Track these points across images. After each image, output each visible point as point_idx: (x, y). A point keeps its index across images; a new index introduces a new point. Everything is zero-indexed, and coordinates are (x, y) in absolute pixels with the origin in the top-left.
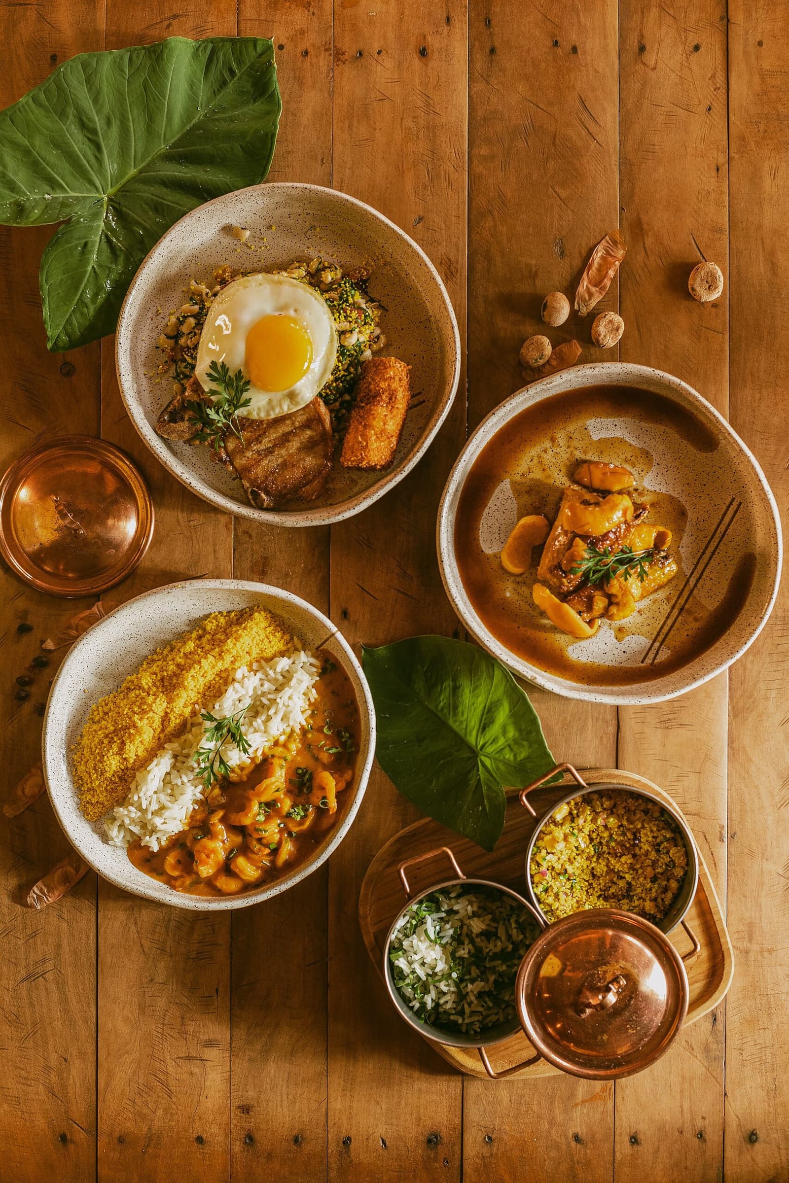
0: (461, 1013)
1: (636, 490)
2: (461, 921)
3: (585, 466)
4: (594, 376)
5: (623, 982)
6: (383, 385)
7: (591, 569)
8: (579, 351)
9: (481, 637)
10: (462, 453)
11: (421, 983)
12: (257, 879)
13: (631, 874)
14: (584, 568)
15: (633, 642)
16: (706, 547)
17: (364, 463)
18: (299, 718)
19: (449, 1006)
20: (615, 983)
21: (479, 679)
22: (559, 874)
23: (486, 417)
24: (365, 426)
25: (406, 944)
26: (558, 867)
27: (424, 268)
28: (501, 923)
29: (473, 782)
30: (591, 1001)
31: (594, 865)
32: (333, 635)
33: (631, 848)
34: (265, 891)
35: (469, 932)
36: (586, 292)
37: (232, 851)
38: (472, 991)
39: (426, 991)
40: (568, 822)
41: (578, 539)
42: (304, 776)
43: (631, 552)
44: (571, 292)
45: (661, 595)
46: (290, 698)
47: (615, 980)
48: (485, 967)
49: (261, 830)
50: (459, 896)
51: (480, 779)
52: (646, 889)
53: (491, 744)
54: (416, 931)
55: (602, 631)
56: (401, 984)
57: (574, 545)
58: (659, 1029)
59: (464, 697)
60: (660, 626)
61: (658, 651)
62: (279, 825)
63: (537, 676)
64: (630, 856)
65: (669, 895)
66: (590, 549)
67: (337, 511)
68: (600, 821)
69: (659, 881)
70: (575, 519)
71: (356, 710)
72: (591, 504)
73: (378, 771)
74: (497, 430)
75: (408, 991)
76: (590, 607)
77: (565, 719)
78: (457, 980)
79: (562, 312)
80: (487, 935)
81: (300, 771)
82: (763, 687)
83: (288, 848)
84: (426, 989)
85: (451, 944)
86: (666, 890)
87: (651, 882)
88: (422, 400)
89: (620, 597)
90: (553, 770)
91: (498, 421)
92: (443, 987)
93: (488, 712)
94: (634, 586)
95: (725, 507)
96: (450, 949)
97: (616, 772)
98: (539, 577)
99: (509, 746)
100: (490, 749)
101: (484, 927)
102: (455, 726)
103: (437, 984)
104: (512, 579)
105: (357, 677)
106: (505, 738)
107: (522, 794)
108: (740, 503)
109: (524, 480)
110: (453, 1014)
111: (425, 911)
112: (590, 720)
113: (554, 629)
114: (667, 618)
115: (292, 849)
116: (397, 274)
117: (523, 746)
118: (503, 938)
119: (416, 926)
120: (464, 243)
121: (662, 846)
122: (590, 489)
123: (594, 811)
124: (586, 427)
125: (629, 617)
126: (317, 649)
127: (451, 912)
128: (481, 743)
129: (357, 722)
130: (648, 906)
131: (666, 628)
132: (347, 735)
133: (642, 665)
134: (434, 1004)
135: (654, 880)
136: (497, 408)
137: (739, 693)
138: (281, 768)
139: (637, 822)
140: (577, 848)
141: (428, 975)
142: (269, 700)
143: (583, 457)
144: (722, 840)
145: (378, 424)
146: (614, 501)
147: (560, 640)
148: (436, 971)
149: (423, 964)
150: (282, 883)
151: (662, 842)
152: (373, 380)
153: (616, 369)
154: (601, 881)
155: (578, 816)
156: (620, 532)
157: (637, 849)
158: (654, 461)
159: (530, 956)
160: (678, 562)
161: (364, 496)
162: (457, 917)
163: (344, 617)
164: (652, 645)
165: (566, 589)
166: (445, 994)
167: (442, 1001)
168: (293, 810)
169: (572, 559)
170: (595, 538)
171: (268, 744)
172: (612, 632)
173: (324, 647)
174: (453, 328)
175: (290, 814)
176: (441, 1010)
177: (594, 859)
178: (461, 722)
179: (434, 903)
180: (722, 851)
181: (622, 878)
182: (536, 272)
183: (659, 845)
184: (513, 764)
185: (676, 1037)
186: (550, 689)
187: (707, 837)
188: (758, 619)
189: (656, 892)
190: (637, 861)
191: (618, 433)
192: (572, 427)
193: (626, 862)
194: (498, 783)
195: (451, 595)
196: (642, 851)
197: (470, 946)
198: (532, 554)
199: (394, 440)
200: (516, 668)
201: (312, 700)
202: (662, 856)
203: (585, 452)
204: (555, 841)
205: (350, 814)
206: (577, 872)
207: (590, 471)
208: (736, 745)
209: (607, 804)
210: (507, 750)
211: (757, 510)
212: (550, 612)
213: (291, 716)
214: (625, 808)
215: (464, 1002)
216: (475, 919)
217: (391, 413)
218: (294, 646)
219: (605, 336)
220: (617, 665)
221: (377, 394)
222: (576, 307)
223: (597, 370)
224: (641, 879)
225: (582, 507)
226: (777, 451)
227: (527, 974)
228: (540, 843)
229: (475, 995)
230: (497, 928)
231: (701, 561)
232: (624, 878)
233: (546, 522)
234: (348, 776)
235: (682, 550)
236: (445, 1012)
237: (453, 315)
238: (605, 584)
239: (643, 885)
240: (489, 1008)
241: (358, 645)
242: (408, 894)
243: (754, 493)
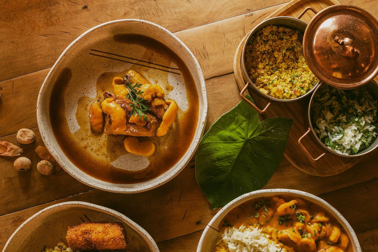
0: (372, 111)
1: (99, 101)
2: (329, 124)
3: (93, 128)
4: (48, 136)
5: (337, 38)
6: (81, 239)
7: (142, 111)
8: (39, 147)
9: (191, 154)
10: (103, 190)
11: (364, 135)
12: (338, 227)
13: (282, 50)
14: (143, 114)
15: (172, 81)
16: (117, 60)
17: (122, 237)
18: (255, 231)
19: (371, 118)
20: (339, 41)
21: (211, 149)
22: (293, 84)
23: (83, 183)
24: (104, 241)
25: (348, 147)
26: (289, 86)
27: (18, 234)
28: (323, 105)
29: (261, 138)
30: (350, 50)
31: (283, 69)
32: (210, 227)
33: (270, 54)
34: (343, 223)
35: (333, 118)
36: (11, 152)
37: (328, 244)
38: (360, 109)
39: (367, 131)
40: (267, 87)
41: (129, 121)
42: (282, 220)
43: (129, 94)
44: (12, 159)
45: (145, 74)
46: (247, 238)
47: (337, 41)
48: (347, 106)
49: (315, 233)
50: (318, 129)
51: (259, 135)
52: (287, 41)
53: (241, 135)
54: (340, 144)
55: (170, 98)
56: (367, 144)
57: (132, 122)
58: (352, 15)
59: (222, 154)
60: (161, 71)
61: (173, 69)
62: (310, 225)
63: (202, 122)
64: (274, 53)
65: (286, 30)
66: (132, 114)
67: (150, 243)
68: (262, 72)
69: (281, 36)
70: (120, 125)
71: (243, 204)
72: (110, 119)
73: (268, 185)
74: (88, 176)
75: (370, 139)
76: (161, 106)
77: (217, 103)
78: (358, 117)
79: (24, 160)
80: (331, 110)
81: (281, 223)
82: (175, 15)
83: (319, 217)
84: (366, 131)
85: (342, 126)
86: (284, 33)
87: (283, 40)
88: (84, 216)
89: (152, 93)
90: (246, 101)
91: (83, 176)
92: (363, 124)
93: (226, 141)
94: (145, 88)
95: (95, 56)
96: (344, 126)
97: (235, 71)
98: (154, 135)
99: (239, 125)
100: (244, 135)
101: (329, 112)
102: (237, 155)
103: (363, 126)
104: (158, 148)
105: (228, 209)
106: (236, 129)
107: (261, 112)
108: (91, 50)
109: (109, 156)
110: (373, 115)
111: (330, 143)
112: (214, 91)
113: (176, 120)
114: (155, 68)
115: (319, 215)
116: (26, 246)
117: (238, 119)
118: (331, 102)
119: (338, 145)
120: (3, 217)
121: (265, 39)
122: (104, 122)
123: (258, 76)
124: (75, 133)
125: (161, 87)
126: (219, 232)
127: (326, 131)
128: (242, 139)
129: (249, 202)
130: (295, 38)
131: (161, 68)
132: (256, 205)
133: (181, 74)
134: (372, 126)
135: (282, 39)
136: (76, 179)
137: (181, 26)
138: (282, 232)
139: (257, 54)
140: (278, 79)
141: (360, 132)
142: (251, 248)
143: (90, 130)
144: (252, 15)
145: (100, 236)
146: (106, 109)
147: (181, 116)
148: (356, 129)
149: (355, 136)
150: (337, 215)
151: (263, 40)
152: (80, 244)
153: (42, 126)
154: (290, 64)
155: (263, 83)
156: (120, 102)
157: (269, 51)
158: (82, 96)
159: (338, 86)
160: (127, 71)
161: (139, 232)
162: (328, 127)
163: (201, 223)
164: (170, 72)
165: (155, 120)
166: (366, 122)
167: (370, 122)
168: (301, 221)
169: (140, 121)
170: (126, 113)
171: (273, 242)
172: (170, 93)
173: (217, 229)
174: (43, 212)
175: (303, 221)
176: (373, 121)
177: (281, 70)
178: (234, 152)
179: (325, 139)
180: (257, 13)
181: (285, 54)
182: (8, 178)
183: (264, 41)
184: (248, 121)
185: (354, 6)
186: (206, 114)
187: (253, 22)
188: (143, 24)
189: (287, 36)
190: (275, 50)
191: (74, 117)
192: (77, 140)
193: (278, 54)
194: (259, 126)
195: (175, 175)
196: (269, 48)
197: (340, 116)
198: (143, 141)
199: (106, 225)
200: (201, 133)
201: (245, 227)
202: (269, 38)
203: (87, 130)
204: (278, 91)
205: (295, 193)
206: (289, 76)
207: (96, 125)
208: (206, 21)
209: (253, 71)
210: (242, 126)
211: (92, 41)
212: (169, 125)
213: (255, 235)
214: (252, 62)
215: (366, 111)
216: (326, 118)
217: (94, 230)
218: (221, 243)
219: (29, 137)
220: (185, 86)
221: (86, 240)
222: (19, 154)
223: (44, 136)
224: (283, 45)
225: (113, 123)
226: (62, 40)
227: (347, 85)
228: (281, 97)
229: (362, 107)
230: (327, 106)
231: (124, 60)
232: (285, 53)
233: (126, 139)
234: (276, 199)
235: (121, 71)
236: (373, 119)
237: (37, 214)
238: (147, 102)
239: (286, 43)
240: (365, 99)
241: (211, 212)
242: (326, 153)
243: (85, 45)
